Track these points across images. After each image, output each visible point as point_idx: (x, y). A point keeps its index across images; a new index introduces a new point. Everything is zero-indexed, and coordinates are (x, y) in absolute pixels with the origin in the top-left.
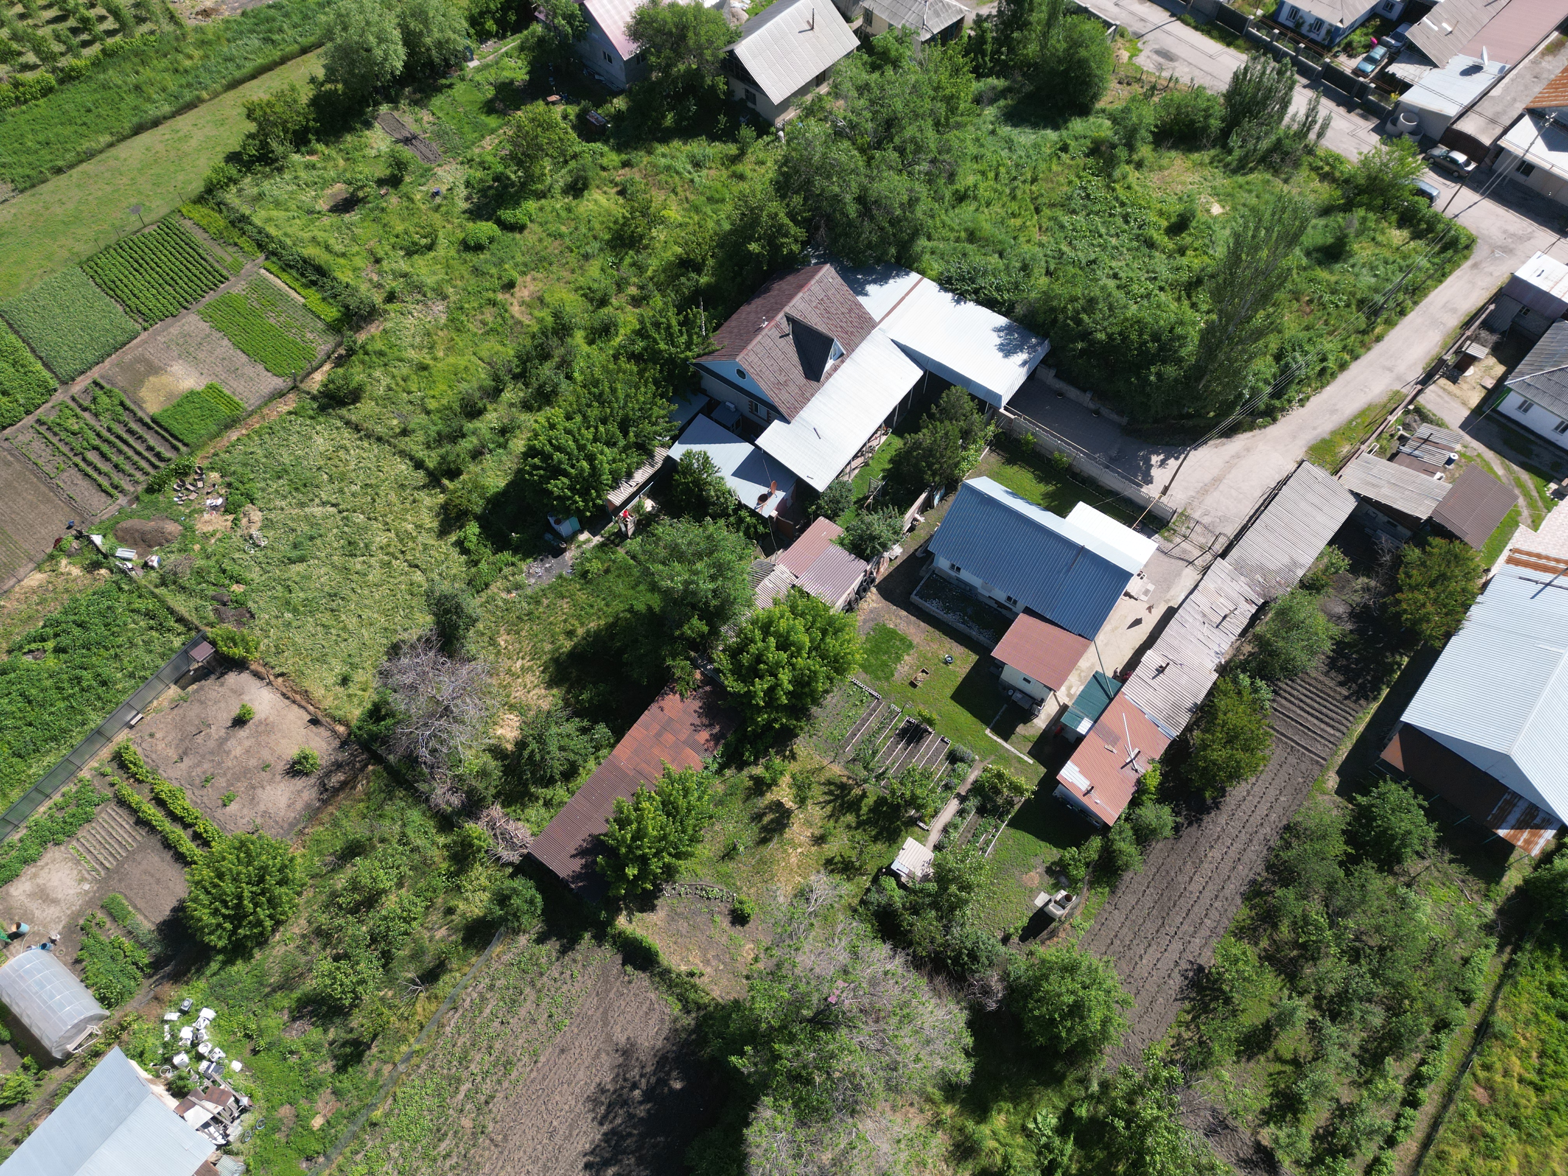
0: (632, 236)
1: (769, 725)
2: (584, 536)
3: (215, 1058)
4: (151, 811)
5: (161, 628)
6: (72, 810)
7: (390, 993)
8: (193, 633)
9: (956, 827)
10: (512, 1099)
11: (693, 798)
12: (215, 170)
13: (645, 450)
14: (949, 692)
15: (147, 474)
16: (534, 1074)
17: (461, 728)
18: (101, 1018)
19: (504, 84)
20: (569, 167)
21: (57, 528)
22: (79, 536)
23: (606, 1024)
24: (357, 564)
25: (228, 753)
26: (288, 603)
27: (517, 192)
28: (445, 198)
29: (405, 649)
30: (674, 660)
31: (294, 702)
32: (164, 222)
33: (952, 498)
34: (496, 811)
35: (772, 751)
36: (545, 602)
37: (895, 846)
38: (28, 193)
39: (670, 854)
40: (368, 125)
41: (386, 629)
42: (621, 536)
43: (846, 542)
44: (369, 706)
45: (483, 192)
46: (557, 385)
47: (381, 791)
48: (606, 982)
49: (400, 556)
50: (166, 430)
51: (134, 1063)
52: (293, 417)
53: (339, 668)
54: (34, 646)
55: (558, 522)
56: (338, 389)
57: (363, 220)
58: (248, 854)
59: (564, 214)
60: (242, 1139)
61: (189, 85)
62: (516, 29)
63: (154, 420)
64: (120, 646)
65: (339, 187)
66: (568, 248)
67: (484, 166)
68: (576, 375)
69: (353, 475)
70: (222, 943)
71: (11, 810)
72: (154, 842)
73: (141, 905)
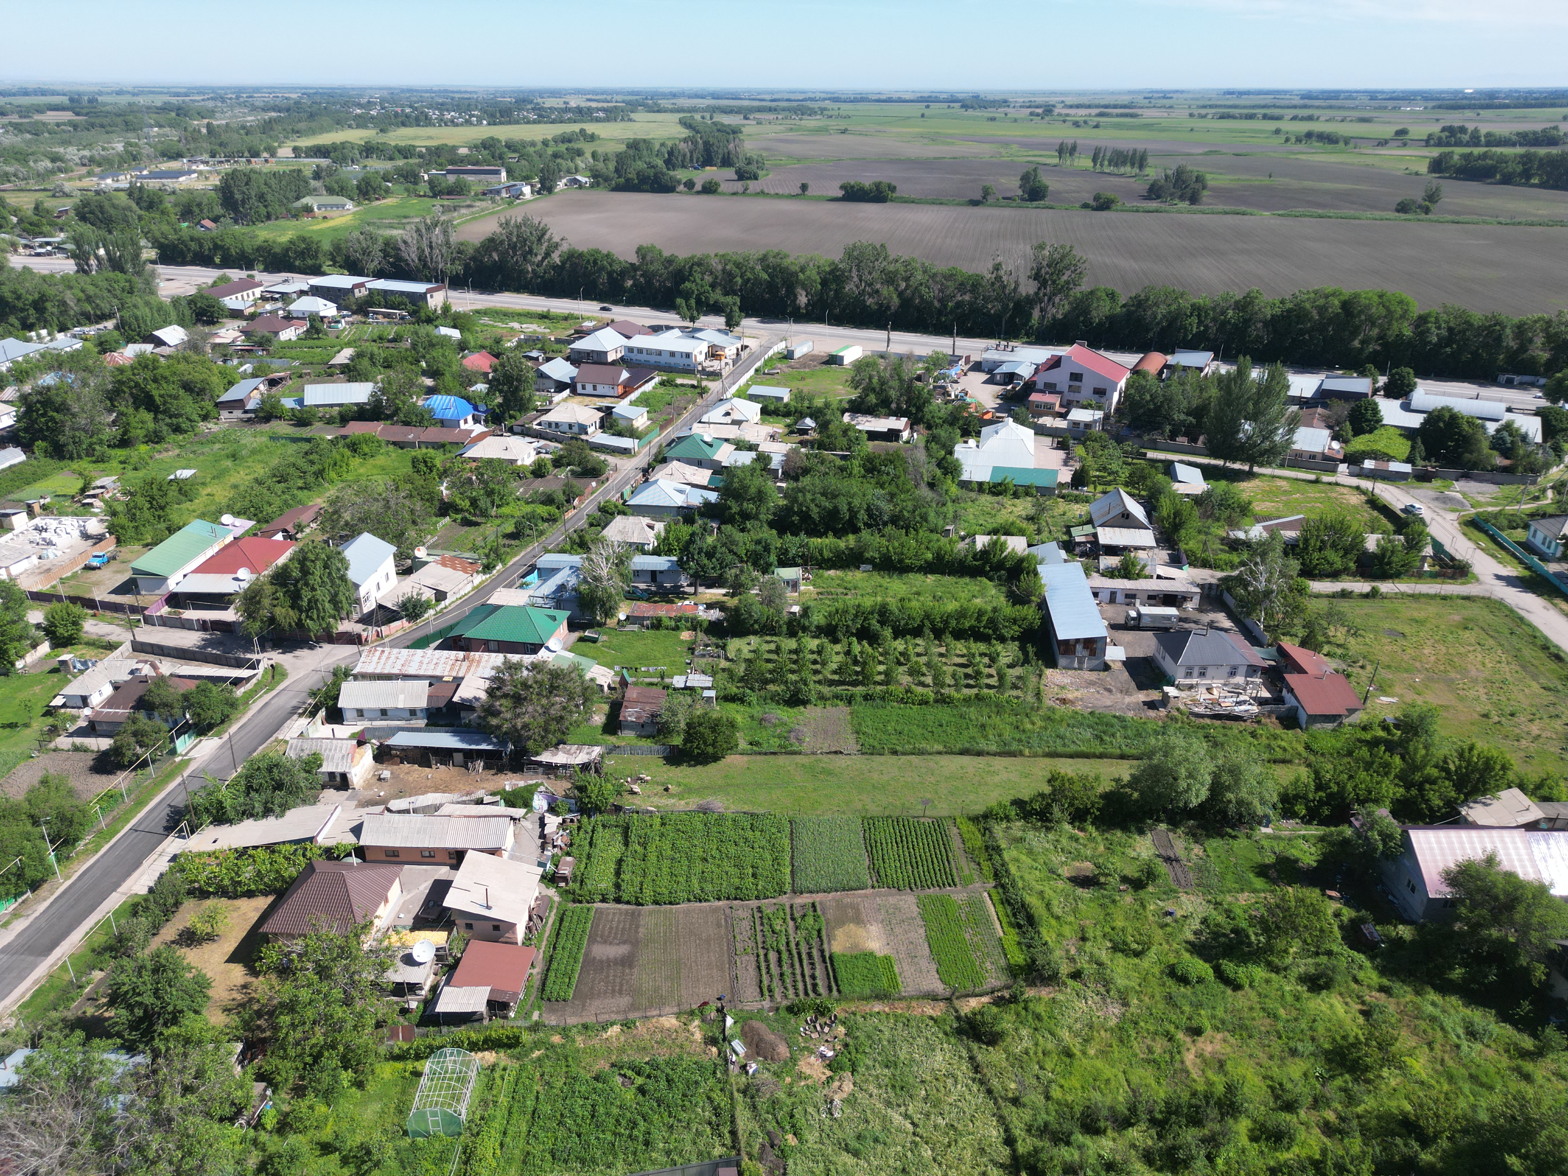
0: (1356, 1061)
5: (715, 1128)
8: (734, 1153)
12: (1000, 804)
15: (797, 995)
19: (1288, 859)
20: (1318, 960)
21: (710, 993)
22: (720, 1010)
27: (1250, 953)
28: (1176, 921)
32: (938, 822)
38: (866, 757)
40: (1141, 832)
45: (1216, 935)
50: (834, 970)
52: (931, 1023)
54: (630, 1073)
56: (984, 1023)
57: (1091, 900)
59: (1289, 999)
61: (1020, 741)
62: (1324, 822)
63: (831, 958)
64: (679, 1121)
65: (1088, 865)
66: (1278, 1032)
67: (1228, 913)
68: (1220, 1161)
69: (947, 1108)
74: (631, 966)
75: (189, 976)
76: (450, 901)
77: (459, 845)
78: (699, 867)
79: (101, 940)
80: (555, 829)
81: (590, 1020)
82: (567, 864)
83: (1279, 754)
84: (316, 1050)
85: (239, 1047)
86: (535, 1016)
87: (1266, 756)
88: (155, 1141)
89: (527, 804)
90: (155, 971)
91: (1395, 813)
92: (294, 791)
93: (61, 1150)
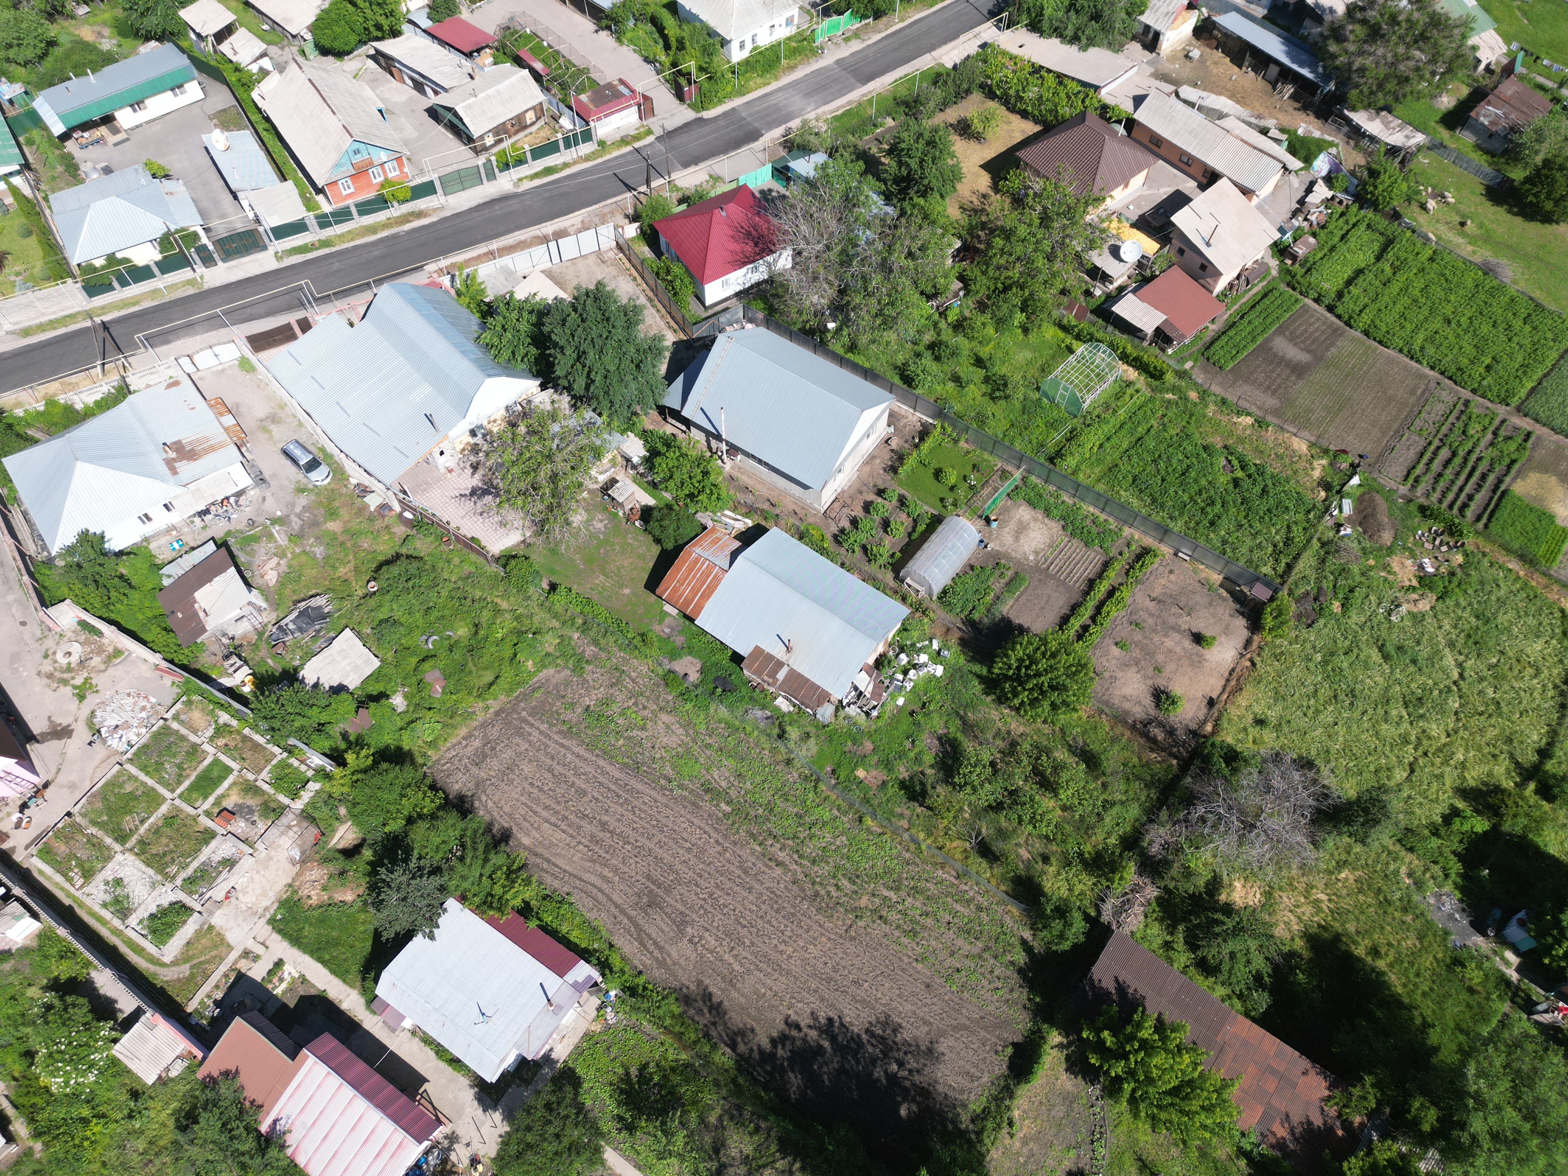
2: (1511, 956)
3: (906, 684)
4: (1102, 588)
5: (1277, 553)
6: (1094, 530)
7: (967, 815)
8: (1278, 580)
10: (885, 941)
11: (1204, 1118)
15: (1440, 501)
16: (906, 960)
17: (1234, 844)
18: (930, 595)
21: (1356, 445)
22: (1354, 466)
23: (956, 1028)
24: (1397, 711)
25: (1166, 635)
26: (1332, 654)
29: (1311, 774)
30: (1373, 1085)
31: (1228, 680)
34: (1152, 892)
36: (1409, 918)
39: (1134, 1091)
41: (1328, 751)
42: (1529, 1007)
44: (1239, 749)
47: (1152, 776)
48: (995, 1027)
49: (1420, 752)
50: (1497, 505)
51: (899, 626)
52: (1558, 614)
53: (1272, 715)
54: (1235, 463)
55: (1522, 923)
58: (1075, 674)
63: (1504, 493)
64: (1251, 526)
69: (1506, 687)
70: (996, 671)
71: (1087, 488)
72: (1076, 597)
73: (1021, 600)
74: (1300, 376)
75: (950, 162)
76: (1181, 219)
77: (1219, 167)
78: (1437, 324)
79: (903, 92)
80: (1318, 201)
81: (1231, 398)
82: (1306, 244)
84: (1008, 282)
85: (958, 244)
86: (1188, 365)
88: (876, 280)
89: (1308, 160)
90: (928, 143)
92: (1107, 29)
93: (820, 247)
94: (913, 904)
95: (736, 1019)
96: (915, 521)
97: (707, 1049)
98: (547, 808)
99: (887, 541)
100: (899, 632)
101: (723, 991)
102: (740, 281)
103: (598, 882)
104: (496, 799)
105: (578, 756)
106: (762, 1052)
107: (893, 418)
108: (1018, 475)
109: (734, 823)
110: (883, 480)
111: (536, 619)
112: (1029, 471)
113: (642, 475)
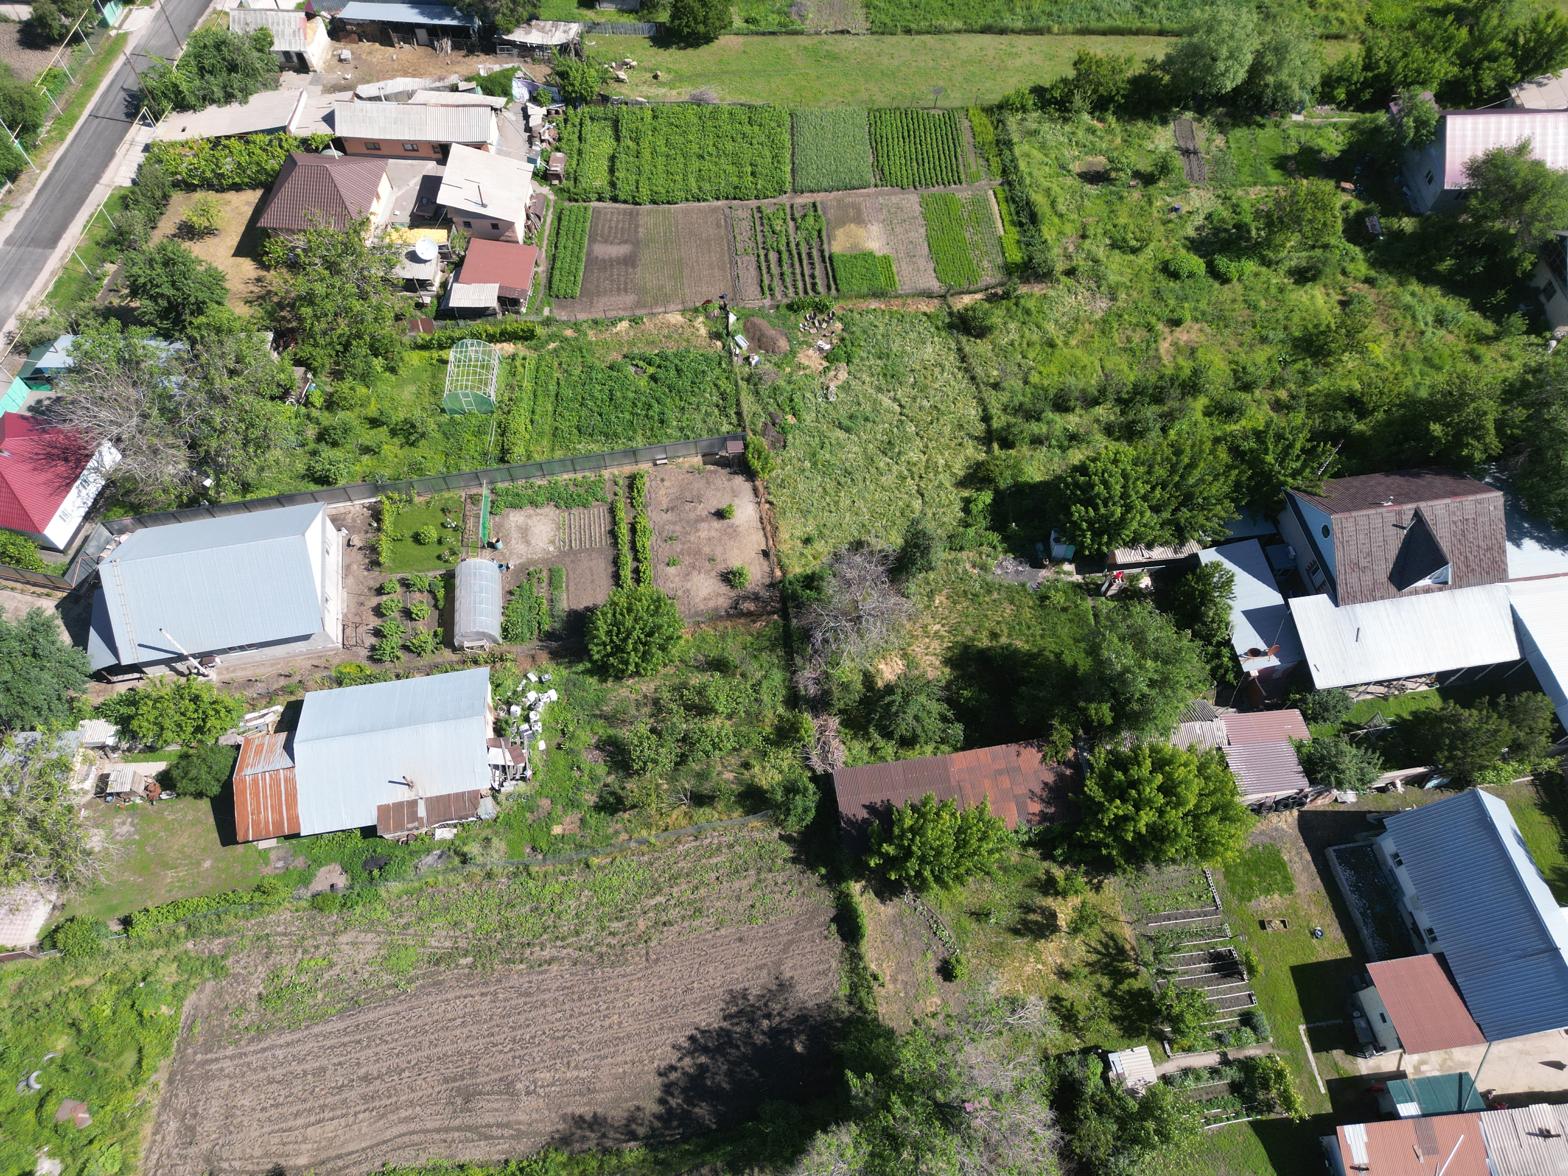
0: (1321, 347)
1: (1098, 845)
2: (1068, 567)
3: (535, 728)
4: (624, 530)
5: (723, 410)
6: (581, 491)
7: (665, 786)
8: (740, 430)
9: (1198, 1078)
10: (682, 938)
11: (986, 846)
12: (1017, 92)
13: (1180, 535)
14: (1293, 961)
15: (797, 293)
16: (709, 936)
17: (858, 640)
18: (495, 641)
19: (1311, 149)
20: (1312, 253)
21: (713, 292)
22: (723, 308)
23: (785, 950)
24: (882, 462)
25: (697, 530)
26: (814, 455)
27: (1246, 247)
28: (1180, 217)
29: (865, 550)
30: (1061, 724)
31: (764, 529)
32: (949, 115)
33: (1449, 794)
34: (834, 722)
35: (1083, 868)
36: (995, 595)
37: (1126, 1041)
38: (876, 37)
39: (932, 872)
40: (1164, 122)
41: (863, 525)
42: (1095, 591)
43: (1304, 750)
44: (809, 572)
45: (1217, 231)
46: (1149, 429)
47: (769, 640)
48: (810, 921)
49: (917, 479)
50: (833, 270)
51: (490, 687)
52: (924, 319)
53: (810, 529)
54: (641, 363)
55: (1057, 541)
56: (974, 319)
57: (1098, 197)
58: (658, 608)
59: (1273, 291)
60: (509, 796)
61: (1050, 14)
62: (1361, 108)
63: (830, 258)
64: (690, 404)
65: (1102, 159)
66: (1254, 322)
67: (1236, 209)
68: (1172, 432)
69: (932, 392)
70: (596, 657)
71: (549, 462)
72: (610, 553)
73: (572, 589)
74: (634, 266)
75: (201, 269)
76: (444, 197)
77: (442, 138)
78: (695, 164)
79: (101, 233)
80: (540, 121)
81: (599, 316)
82: (558, 160)
83: (1335, 28)
84: (344, 339)
85: (270, 336)
86: (546, 312)
87: (1319, 31)
88: (217, 415)
89: (506, 92)
90: (166, 264)
91: (1439, 98)
92: (251, 73)
93: (135, 420)
94: (678, 891)
95: (618, 1115)
96: (430, 592)
97: (614, 1161)
98: (297, 1115)
99: (421, 626)
100: (494, 691)
101: (588, 1104)
102: (79, 502)
103: (403, 1128)
104: (238, 1154)
105: (288, 1044)
106: (658, 1117)
107: (337, 522)
108: (485, 491)
109: (483, 965)
110: (374, 578)
111: (134, 965)
112: (492, 482)
113: (129, 750)
